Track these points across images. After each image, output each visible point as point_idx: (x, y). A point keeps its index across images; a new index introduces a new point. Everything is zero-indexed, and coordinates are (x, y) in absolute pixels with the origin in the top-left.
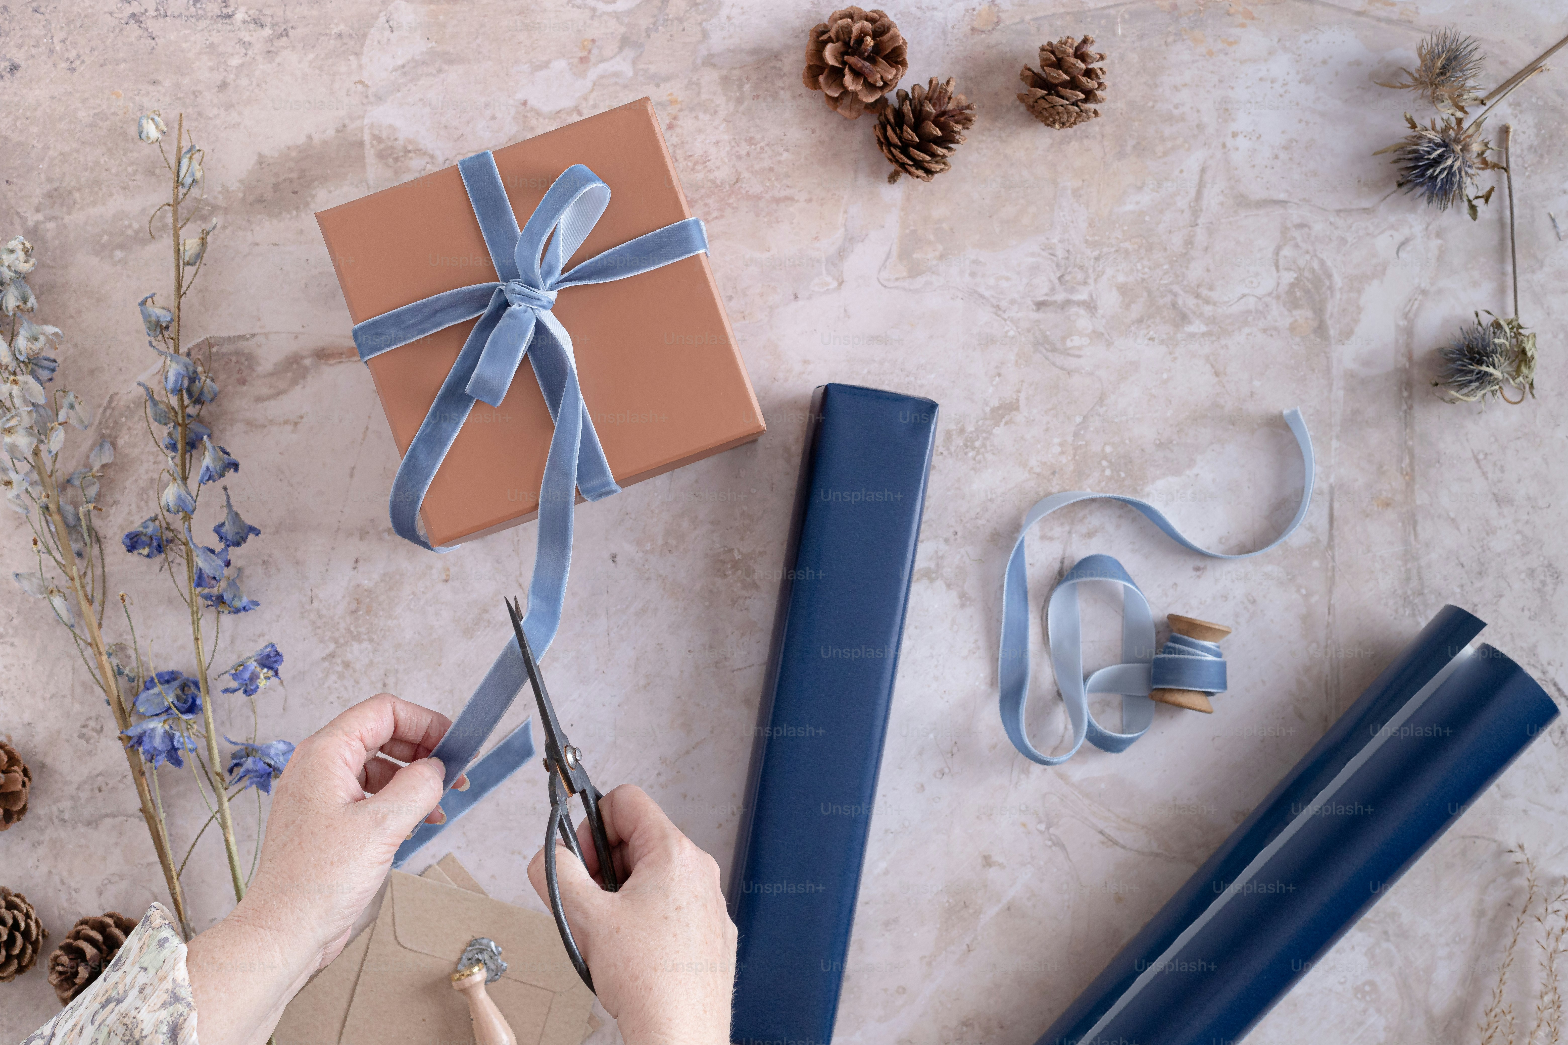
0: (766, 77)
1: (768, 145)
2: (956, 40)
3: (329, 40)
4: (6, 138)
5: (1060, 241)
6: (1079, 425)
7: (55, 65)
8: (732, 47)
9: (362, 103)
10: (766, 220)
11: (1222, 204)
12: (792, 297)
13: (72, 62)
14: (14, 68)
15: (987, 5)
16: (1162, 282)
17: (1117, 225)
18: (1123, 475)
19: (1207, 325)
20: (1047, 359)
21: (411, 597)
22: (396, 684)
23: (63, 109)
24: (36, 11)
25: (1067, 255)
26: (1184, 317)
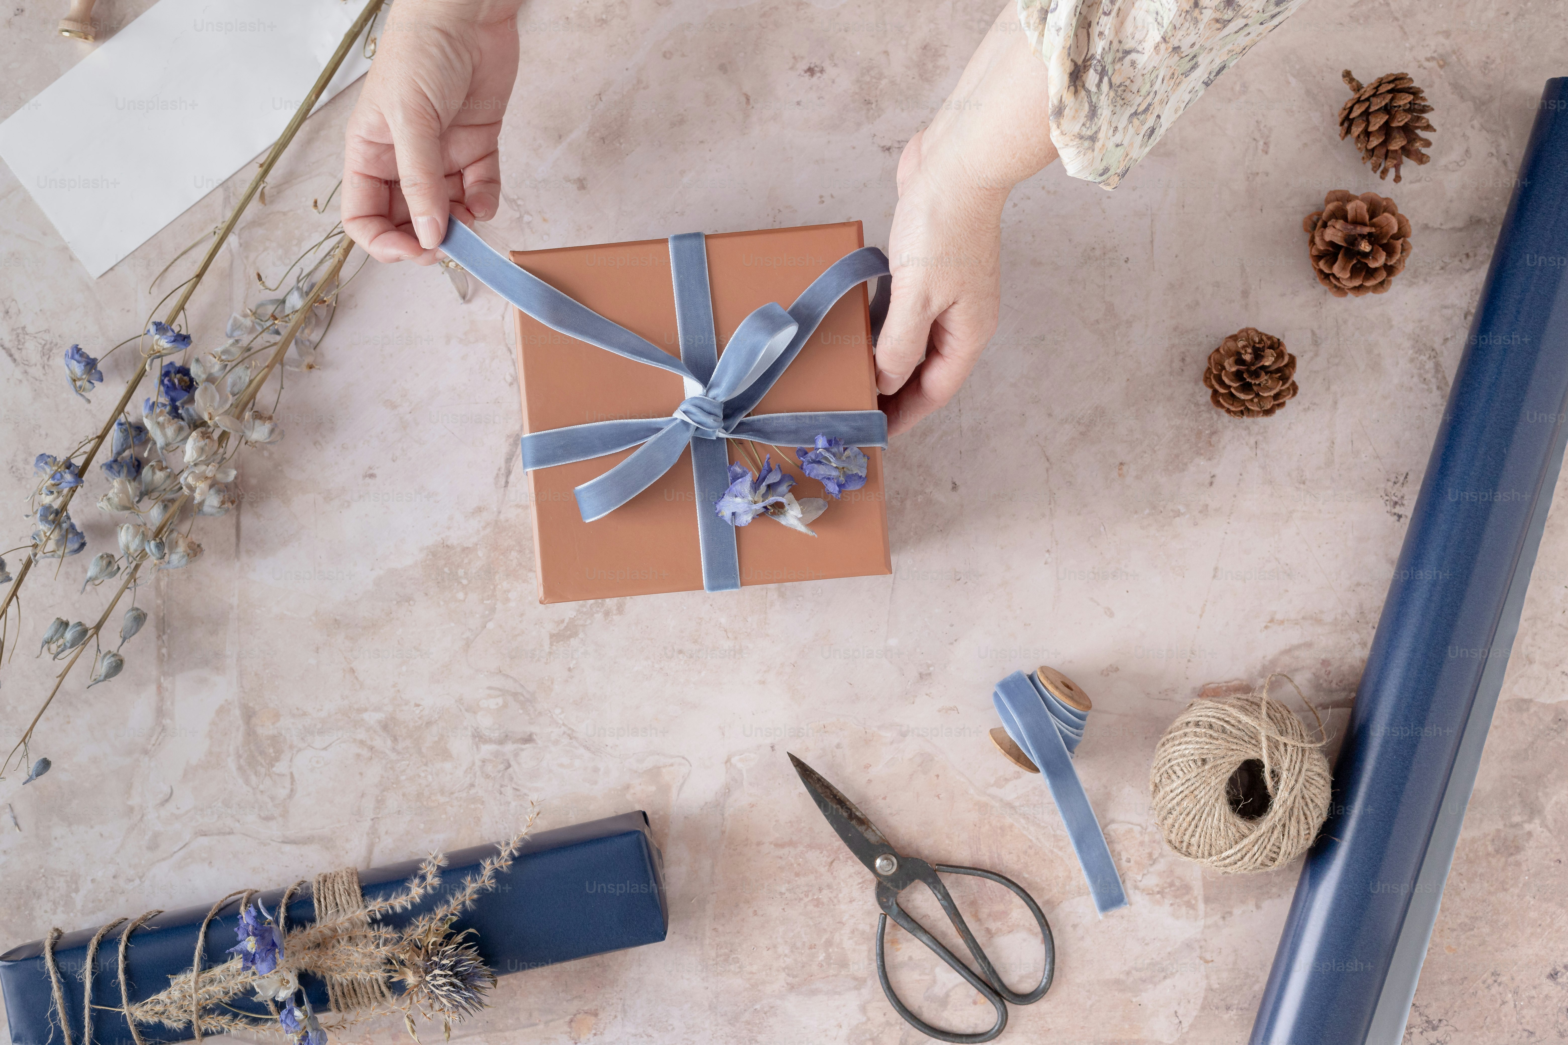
0: (803, 967)
3: (1239, 1004)
4: (1562, 905)
6: (490, 620)
8: (837, 997)
9: (1205, 940)
10: (803, 825)
11: (347, 840)
12: (776, 747)
13: (1495, 981)
14: (1553, 976)
15: (581, 1039)
17: (452, 819)
18: (446, 570)
21: (1157, 448)
22: (1172, 361)
23: (1504, 935)
24: (1532, 1033)
25: (502, 789)
26: (385, 727)
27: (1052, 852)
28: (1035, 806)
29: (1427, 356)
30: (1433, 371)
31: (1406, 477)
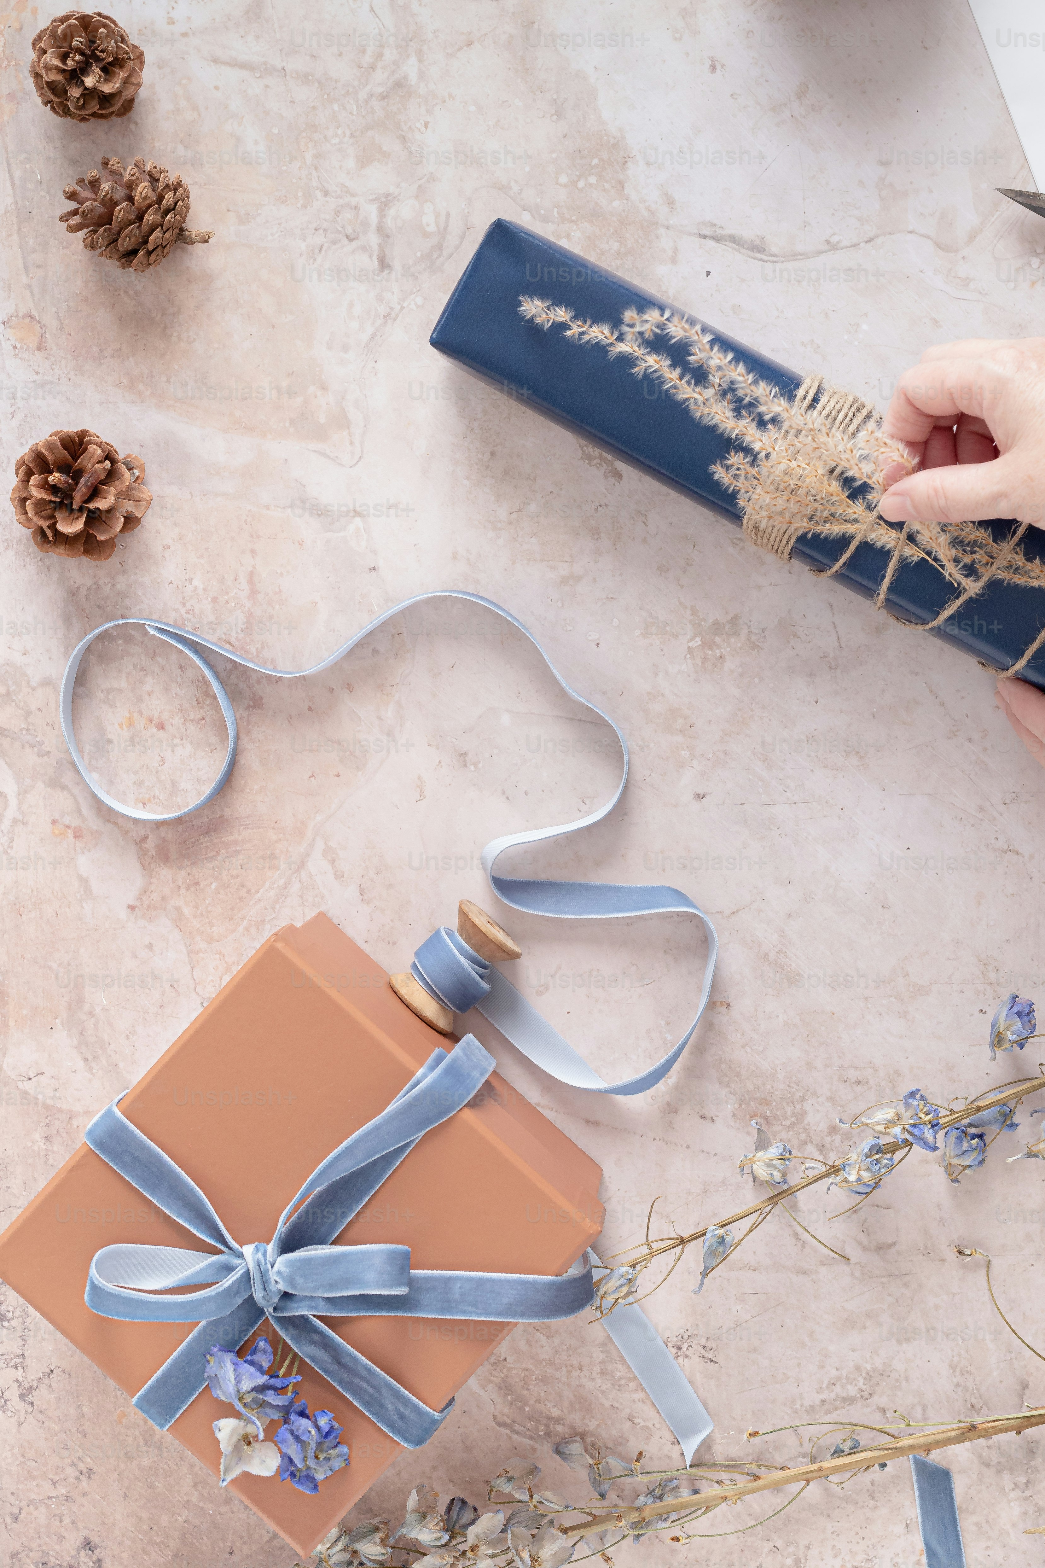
0: (99, 607)
1: (184, 605)
2: (53, 369)
3: (53, 1152)
4: (176, 1555)
5: (304, 240)
6: (533, 216)
7: (84, 1495)
8: (62, 649)
10: (277, 607)
11: (257, 37)
12: (373, 573)
13: (81, 1473)
14: (88, 1546)
15: (9, 330)
16: (355, 113)
17: (284, 168)
18: (595, 161)
19: (408, 56)
20: (450, 256)
21: (748, 1049)
22: (856, 1068)
23: (140, 1484)
24: (17, 1518)
25: (321, 231)
26: (398, 85)
27: (243, 919)
28: (301, 897)
29: (864, 1388)
30: (844, 1395)
31: (711, 1361)
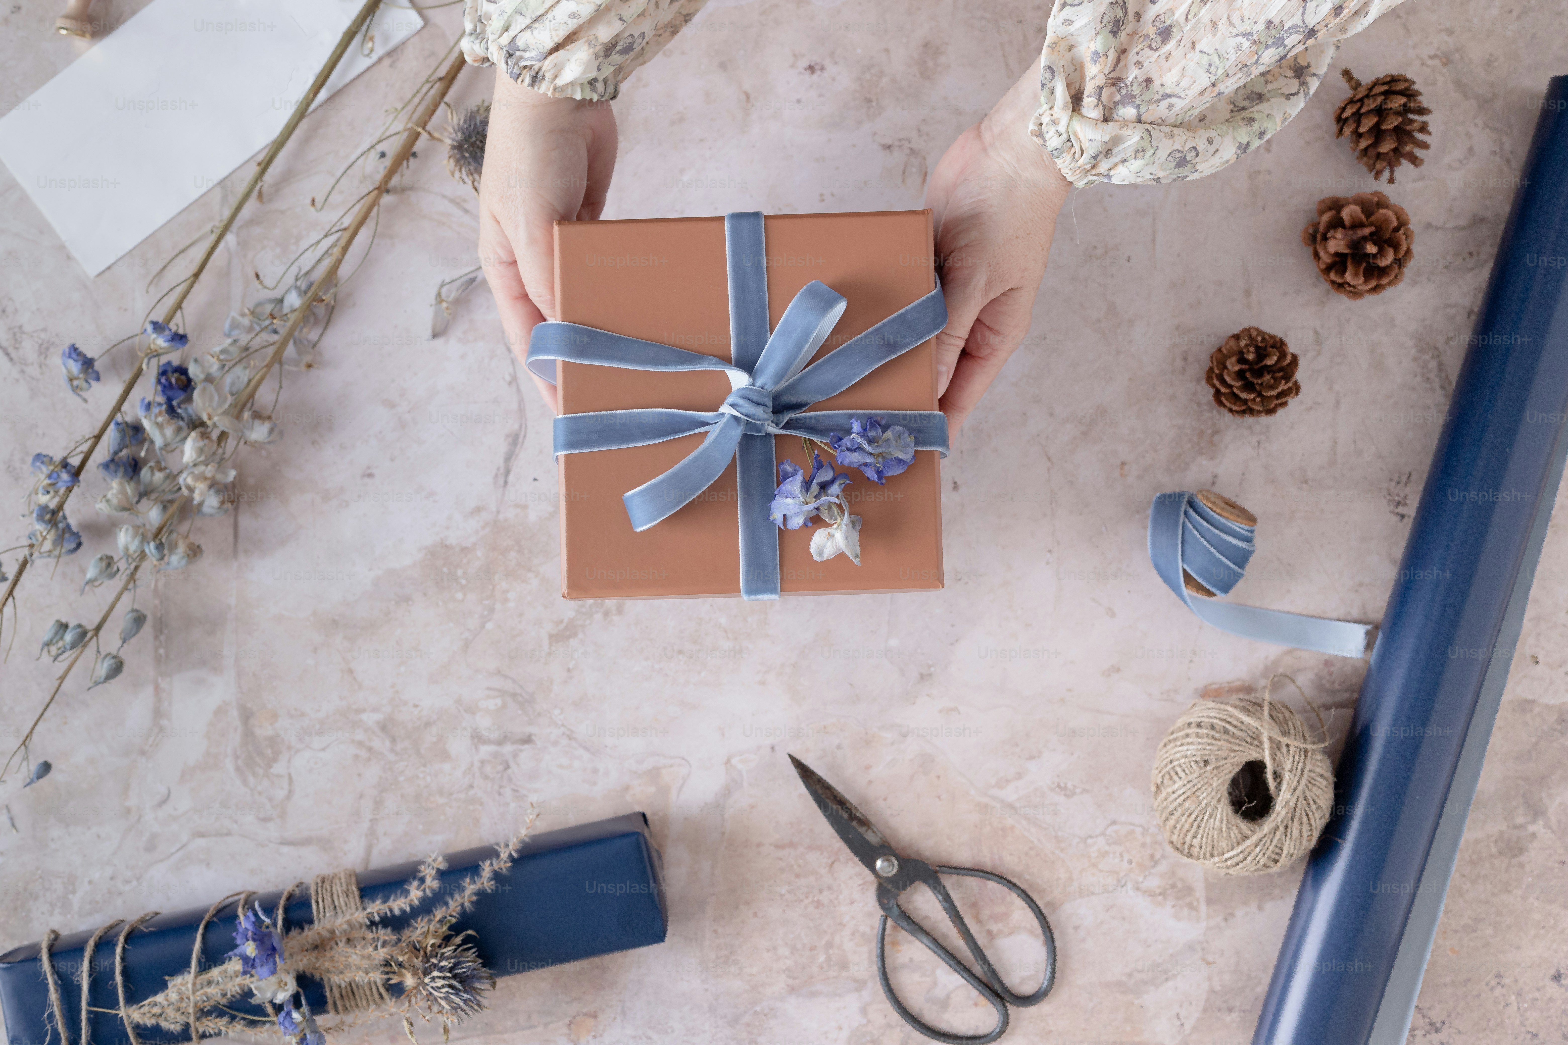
0: (803, 968)
2: (612, 1007)
7: (1516, 981)
8: (837, 999)
9: (1207, 942)
10: (803, 826)
11: (346, 842)
12: (777, 748)
13: (1499, 983)
14: (1557, 977)
16: (406, 764)
17: (451, 820)
18: (445, 570)
19: (361, 721)
21: (1158, 448)
22: (1174, 360)
23: (1508, 936)
24: (1535, 1035)
25: (501, 790)
26: (384, 728)
27: (1053, 853)
28: (1036, 807)
29: (1431, 355)
30: (1436, 370)
31: (1409, 477)
